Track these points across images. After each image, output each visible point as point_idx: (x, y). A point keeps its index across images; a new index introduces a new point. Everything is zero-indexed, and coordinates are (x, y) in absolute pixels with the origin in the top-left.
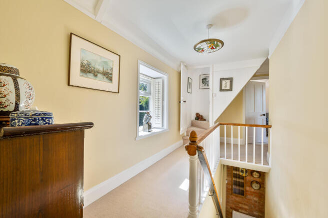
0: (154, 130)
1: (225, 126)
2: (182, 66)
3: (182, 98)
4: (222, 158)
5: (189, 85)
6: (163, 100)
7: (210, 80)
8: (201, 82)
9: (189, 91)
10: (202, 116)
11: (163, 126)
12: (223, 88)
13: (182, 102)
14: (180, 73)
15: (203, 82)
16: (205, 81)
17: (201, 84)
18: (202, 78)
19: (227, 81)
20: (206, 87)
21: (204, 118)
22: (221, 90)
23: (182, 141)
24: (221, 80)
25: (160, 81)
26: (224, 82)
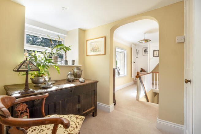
0: (121, 75)
1: (154, 74)
2: (133, 45)
3: (133, 61)
4: (153, 89)
5: (137, 53)
6: (124, 62)
7: (148, 50)
8: (144, 51)
9: (137, 56)
10: (144, 70)
11: (124, 74)
12: (155, 55)
13: (133, 63)
14: (132, 49)
15: (145, 52)
16: (146, 51)
17: (144, 52)
18: (144, 50)
19: (157, 52)
20: (146, 54)
21: (146, 71)
22: (154, 56)
23: (133, 82)
24: (154, 51)
25: (123, 53)
26: (155, 52)
